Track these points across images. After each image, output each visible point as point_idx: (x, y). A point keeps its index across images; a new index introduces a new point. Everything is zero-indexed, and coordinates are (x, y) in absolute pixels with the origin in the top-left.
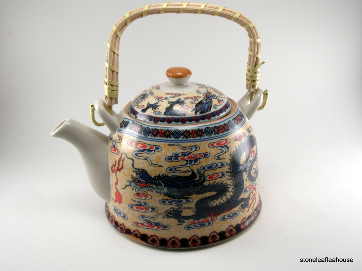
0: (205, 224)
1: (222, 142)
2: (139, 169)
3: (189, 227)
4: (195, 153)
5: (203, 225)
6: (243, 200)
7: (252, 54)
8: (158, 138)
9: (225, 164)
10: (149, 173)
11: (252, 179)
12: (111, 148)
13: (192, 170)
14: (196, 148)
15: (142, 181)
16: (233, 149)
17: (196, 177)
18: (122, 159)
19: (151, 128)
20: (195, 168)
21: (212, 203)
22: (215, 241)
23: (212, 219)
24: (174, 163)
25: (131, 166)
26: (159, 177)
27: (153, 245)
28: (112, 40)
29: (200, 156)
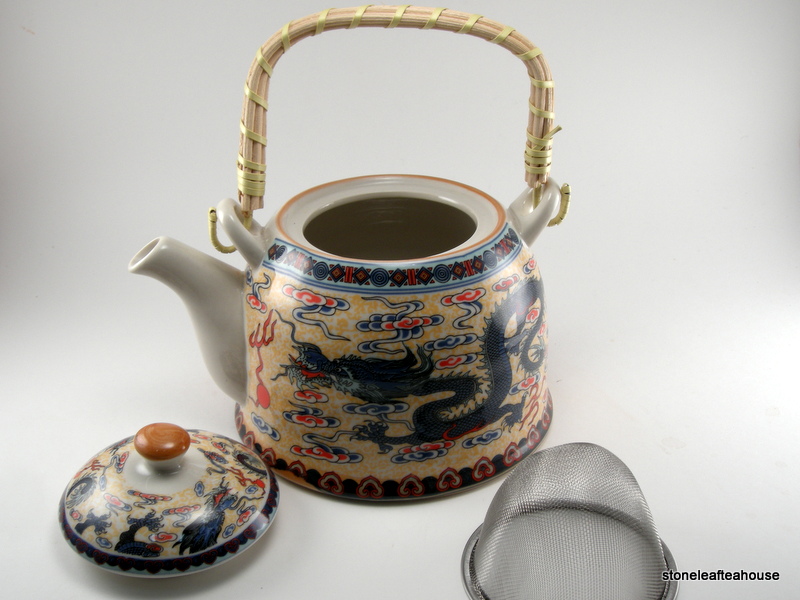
0: (432, 454)
1: (470, 294)
2: (304, 344)
3: (400, 459)
4: (412, 315)
5: (426, 455)
6: (509, 407)
7: (535, 111)
8: (343, 284)
9: (474, 337)
10: (323, 352)
11: (530, 367)
12: (250, 298)
13: (408, 349)
14: (417, 306)
15: (310, 366)
16: (489, 309)
17: (416, 362)
18: (272, 322)
19: (329, 263)
20: (414, 344)
21: (447, 413)
22: (450, 488)
23: (446, 445)
24: (374, 333)
25: (289, 337)
26: (343, 361)
27: (330, 491)
28: (254, 80)
29: (425, 321)
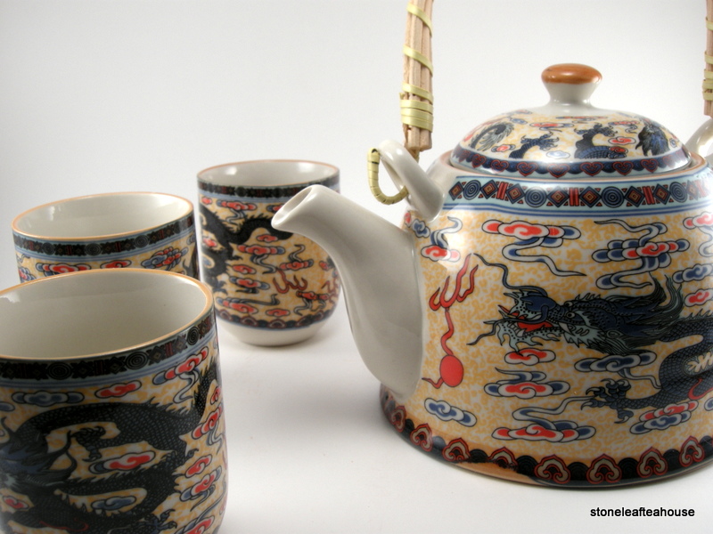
0: (675, 419)
1: (707, 217)
2: (521, 289)
3: (640, 429)
4: (656, 240)
5: (670, 421)
8: (568, 208)
10: (550, 294)
12: (428, 251)
13: (655, 280)
14: (660, 228)
15: (530, 316)
17: (665, 297)
18: (470, 269)
19: (545, 187)
20: (662, 275)
21: (694, 363)
22: (692, 462)
23: (689, 406)
24: (614, 264)
25: (500, 283)
26: (578, 303)
27: (552, 482)
29: (671, 247)
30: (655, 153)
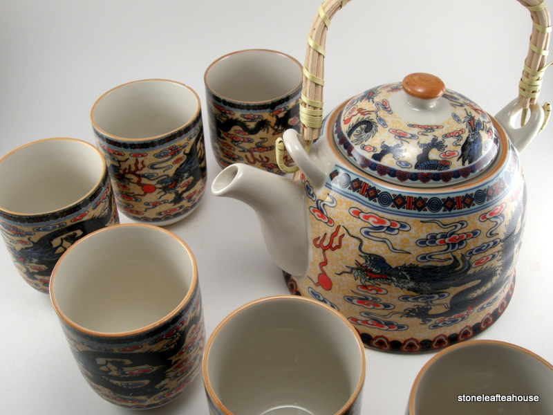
0: (457, 320)
1: (497, 209)
2: (370, 255)
3: (435, 326)
4: (459, 232)
5: (455, 321)
7: (534, 48)
8: (405, 210)
9: (499, 241)
10: (387, 261)
12: (314, 211)
13: (454, 257)
14: (462, 224)
15: (374, 270)
16: (508, 218)
17: (459, 265)
18: (339, 234)
19: (391, 193)
20: (459, 253)
21: (473, 294)
22: (466, 339)
23: (468, 313)
24: (429, 248)
26: (404, 268)
27: (380, 348)
29: (468, 236)
30: (470, 162)
